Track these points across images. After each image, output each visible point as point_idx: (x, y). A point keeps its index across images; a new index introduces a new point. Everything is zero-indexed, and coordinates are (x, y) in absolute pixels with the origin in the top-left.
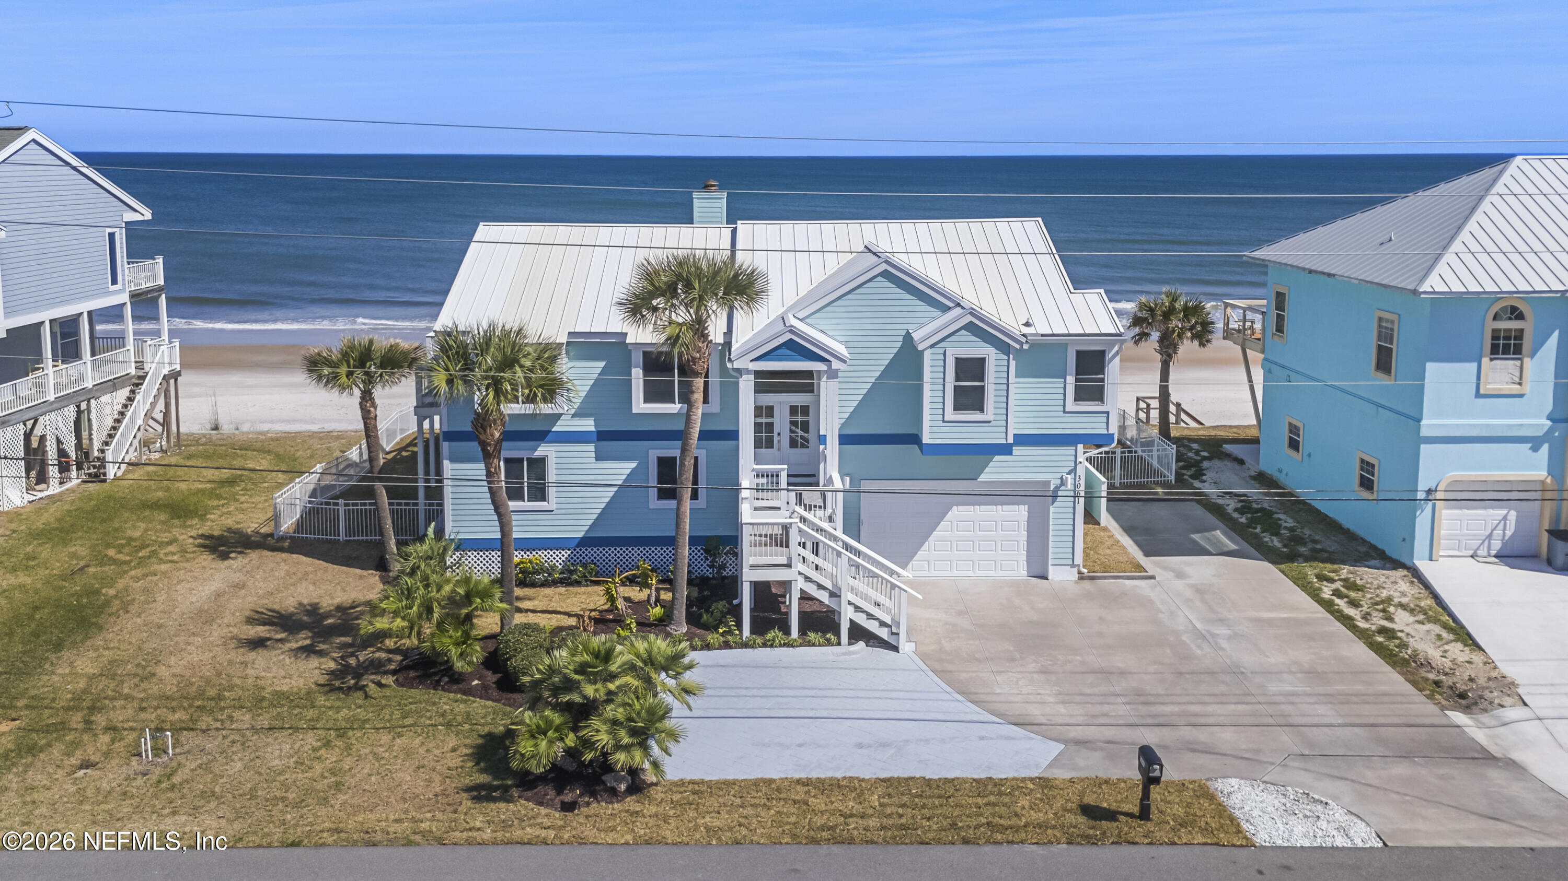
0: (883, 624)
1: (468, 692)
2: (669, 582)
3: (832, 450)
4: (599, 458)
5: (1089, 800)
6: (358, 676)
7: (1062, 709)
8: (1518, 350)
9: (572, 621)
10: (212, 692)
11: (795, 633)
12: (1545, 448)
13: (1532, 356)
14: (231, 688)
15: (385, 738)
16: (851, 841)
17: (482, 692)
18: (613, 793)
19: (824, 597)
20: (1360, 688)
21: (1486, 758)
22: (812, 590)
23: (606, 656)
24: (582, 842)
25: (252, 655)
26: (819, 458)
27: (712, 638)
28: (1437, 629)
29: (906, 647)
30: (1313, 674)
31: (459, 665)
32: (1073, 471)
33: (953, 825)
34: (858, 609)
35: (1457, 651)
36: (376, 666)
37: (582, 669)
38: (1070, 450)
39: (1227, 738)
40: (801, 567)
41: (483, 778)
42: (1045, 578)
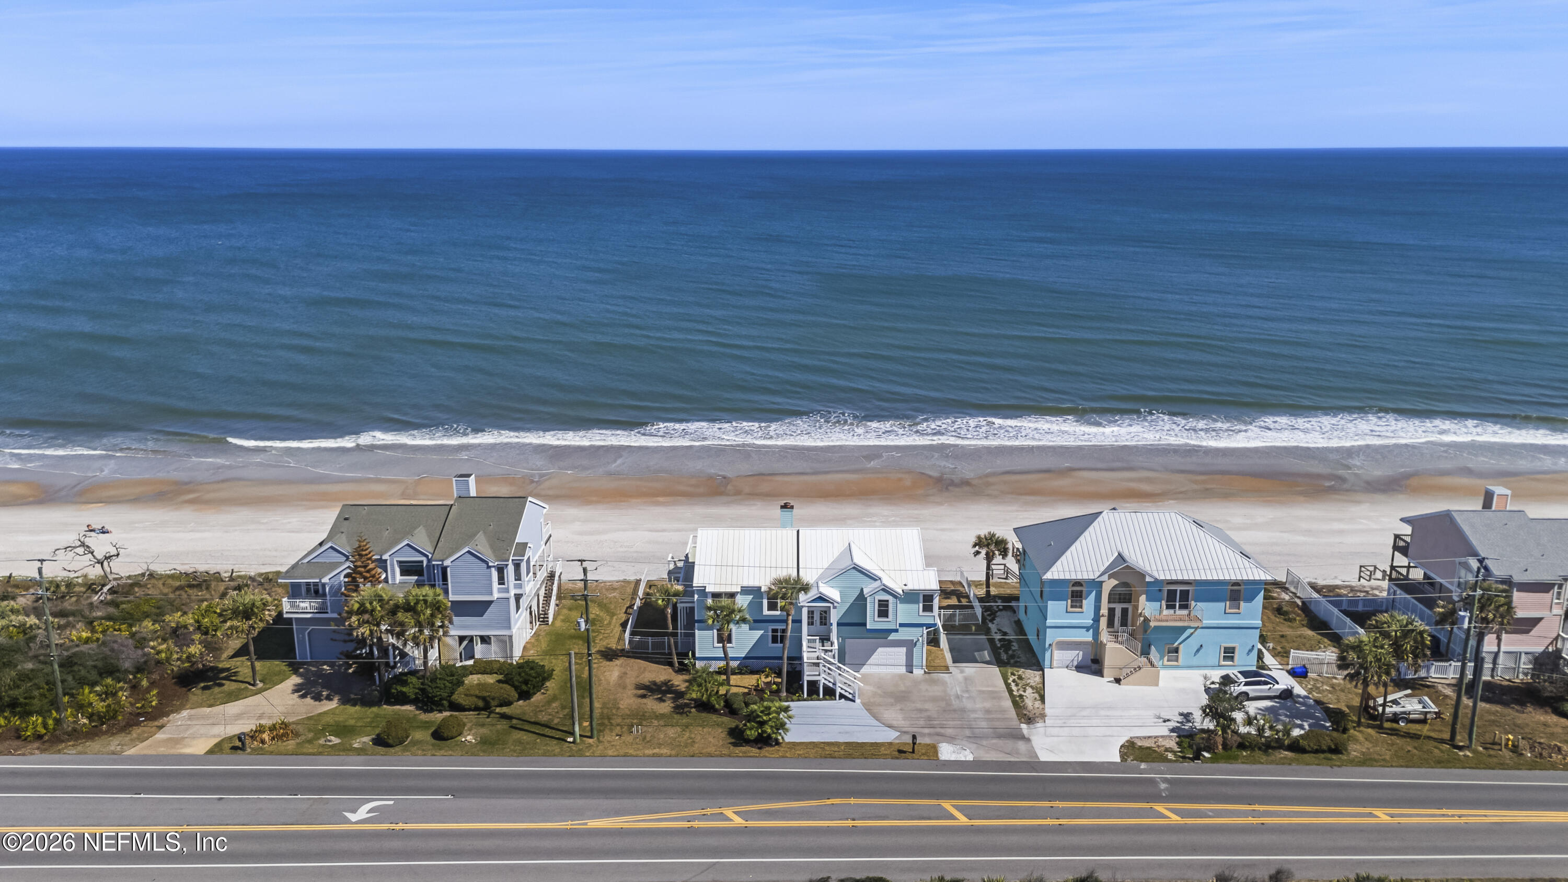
0: (850, 693)
1: (721, 714)
2: (779, 674)
3: (834, 628)
4: (750, 629)
5: (901, 748)
6: (683, 709)
7: (903, 722)
8: (1081, 597)
9: (746, 690)
10: (641, 714)
11: (821, 696)
12: (1091, 630)
13: (1086, 599)
14: (646, 712)
15: (701, 729)
16: (835, 758)
17: (724, 715)
18: (771, 746)
19: (831, 685)
20: (999, 716)
21: (1023, 738)
22: (827, 683)
23: (770, 708)
24: (766, 757)
25: (644, 700)
26: (830, 631)
27: (795, 697)
28: (1036, 695)
29: (858, 701)
30: (988, 711)
31: (717, 706)
32: (922, 636)
33: (863, 754)
34: (842, 689)
35: (1038, 704)
36: (687, 705)
37: (762, 712)
38: (921, 629)
39: (949, 731)
40: (823, 676)
41: (733, 741)
42: (912, 672)
